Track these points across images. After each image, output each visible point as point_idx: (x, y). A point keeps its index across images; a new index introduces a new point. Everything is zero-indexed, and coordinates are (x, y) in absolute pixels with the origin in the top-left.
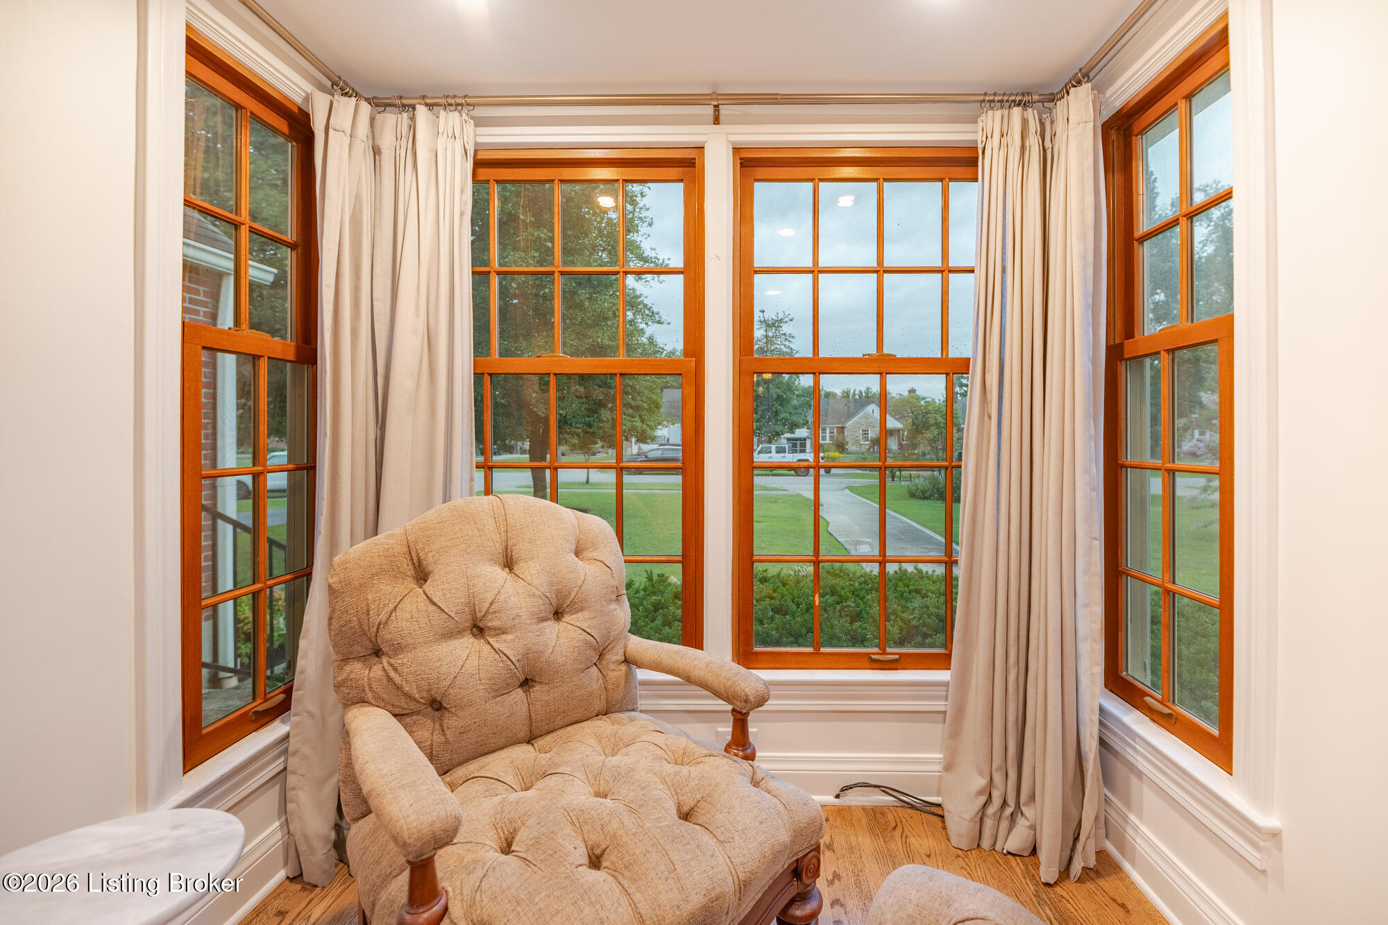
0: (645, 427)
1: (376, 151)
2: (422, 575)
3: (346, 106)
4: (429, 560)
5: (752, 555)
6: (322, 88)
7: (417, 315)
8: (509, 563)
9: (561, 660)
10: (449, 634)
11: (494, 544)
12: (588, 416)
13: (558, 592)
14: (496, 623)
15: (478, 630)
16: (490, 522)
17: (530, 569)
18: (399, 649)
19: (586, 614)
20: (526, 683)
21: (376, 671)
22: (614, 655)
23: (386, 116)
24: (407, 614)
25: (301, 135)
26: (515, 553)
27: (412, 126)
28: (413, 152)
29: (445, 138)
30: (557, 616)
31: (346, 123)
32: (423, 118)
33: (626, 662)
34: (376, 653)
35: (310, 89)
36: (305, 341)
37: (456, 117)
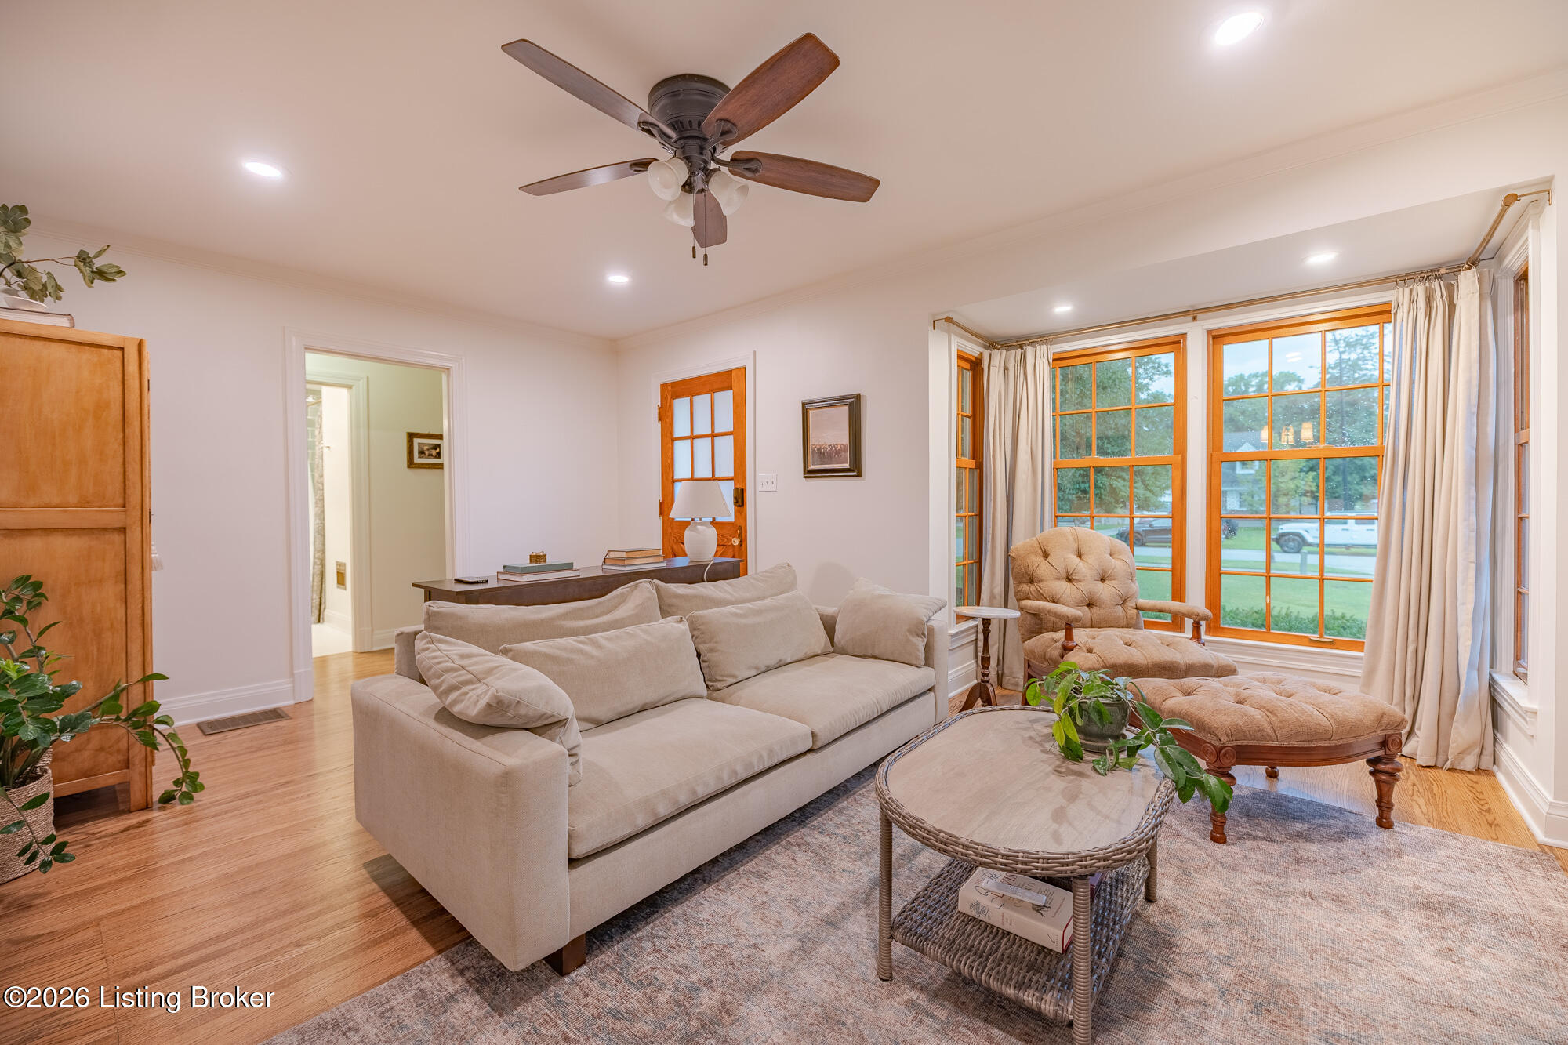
0: (1148, 494)
1: (1006, 369)
2: (1046, 556)
3: (996, 353)
4: (1049, 550)
5: (1220, 569)
6: (986, 348)
7: (1027, 444)
8: (1080, 556)
9: (1104, 597)
10: (1058, 579)
11: (1073, 546)
12: (1083, 482)
13: (1103, 570)
14: (1077, 578)
15: (1069, 580)
16: (1071, 538)
17: (1090, 558)
18: (1040, 581)
19: (1116, 582)
20: (1089, 605)
21: (1033, 588)
22: (1131, 604)
23: (1013, 353)
24: (1042, 569)
25: (974, 368)
26: (1083, 551)
27: (1024, 355)
28: (1025, 367)
29: (1040, 358)
30: (1102, 580)
31: (996, 362)
32: (1029, 350)
33: (1137, 608)
34: (1032, 582)
35: (981, 350)
36: (974, 459)
37: (1044, 347)
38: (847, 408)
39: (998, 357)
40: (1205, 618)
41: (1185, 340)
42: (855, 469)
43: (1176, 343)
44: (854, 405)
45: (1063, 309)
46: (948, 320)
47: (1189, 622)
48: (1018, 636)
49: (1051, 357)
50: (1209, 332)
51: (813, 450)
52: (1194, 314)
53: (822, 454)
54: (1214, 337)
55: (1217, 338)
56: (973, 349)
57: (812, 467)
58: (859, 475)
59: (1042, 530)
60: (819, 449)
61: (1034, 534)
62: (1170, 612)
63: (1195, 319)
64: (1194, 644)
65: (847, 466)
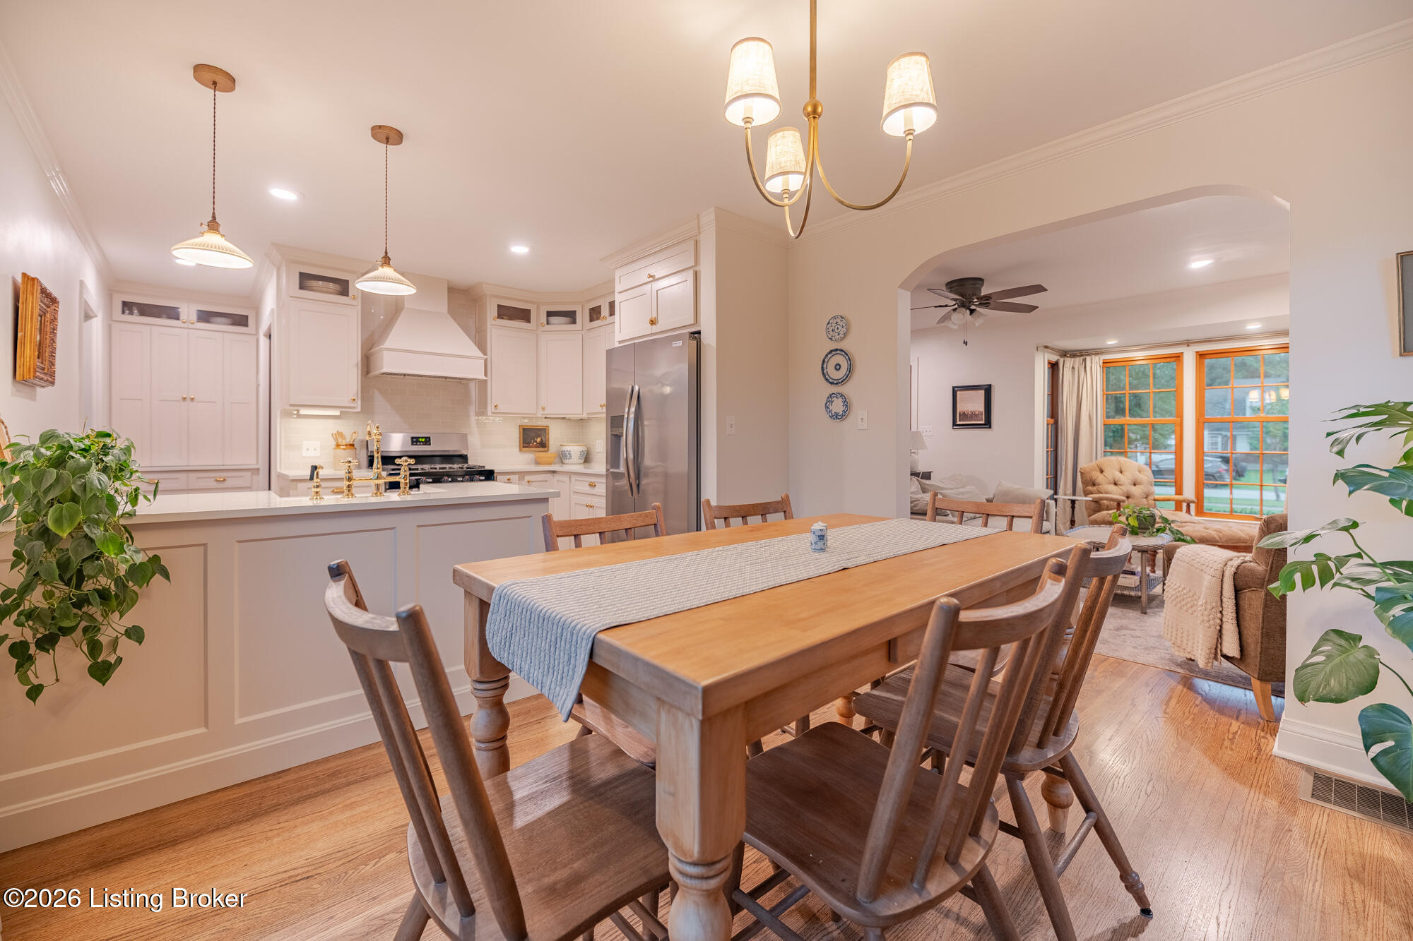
1: (1073, 368)
2: (1102, 471)
3: (1067, 360)
4: (1103, 469)
6: (1061, 356)
7: (1087, 411)
8: (1121, 472)
10: (1109, 483)
11: (1117, 467)
13: (1135, 479)
14: (1120, 483)
15: (1115, 484)
16: (1115, 463)
17: (1127, 474)
18: (1099, 484)
20: (1127, 498)
21: (1095, 488)
22: (1151, 498)
23: (1077, 359)
24: (1100, 478)
25: (1054, 366)
26: (1123, 469)
27: (1085, 360)
28: (1085, 368)
29: (1095, 363)
30: (1135, 485)
31: (1067, 365)
32: (1088, 359)
33: (1155, 500)
34: (1094, 485)
35: (1058, 358)
36: (1052, 418)
37: (1097, 357)
38: (983, 392)
39: (1069, 362)
40: (1193, 502)
41: (1183, 356)
42: (988, 424)
43: (1178, 358)
44: (988, 390)
45: (1112, 342)
46: (1046, 347)
47: (1184, 505)
48: (1085, 514)
49: (1101, 362)
50: (1197, 352)
51: (960, 414)
52: (1188, 343)
53: (964, 416)
54: (1200, 355)
55: (1201, 356)
56: (1054, 358)
57: (958, 423)
58: (990, 427)
59: (1096, 459)
60: (964, 413)
61: (1091, 461)
62: (1174, 500)
63: (1188, 346)
64: (1187, 515)
65: (983, 422)
